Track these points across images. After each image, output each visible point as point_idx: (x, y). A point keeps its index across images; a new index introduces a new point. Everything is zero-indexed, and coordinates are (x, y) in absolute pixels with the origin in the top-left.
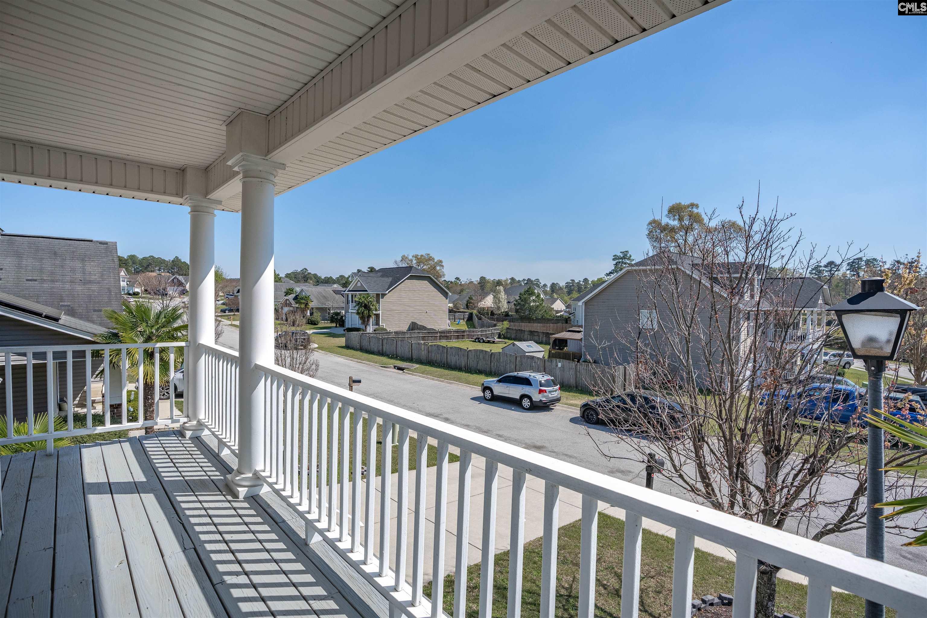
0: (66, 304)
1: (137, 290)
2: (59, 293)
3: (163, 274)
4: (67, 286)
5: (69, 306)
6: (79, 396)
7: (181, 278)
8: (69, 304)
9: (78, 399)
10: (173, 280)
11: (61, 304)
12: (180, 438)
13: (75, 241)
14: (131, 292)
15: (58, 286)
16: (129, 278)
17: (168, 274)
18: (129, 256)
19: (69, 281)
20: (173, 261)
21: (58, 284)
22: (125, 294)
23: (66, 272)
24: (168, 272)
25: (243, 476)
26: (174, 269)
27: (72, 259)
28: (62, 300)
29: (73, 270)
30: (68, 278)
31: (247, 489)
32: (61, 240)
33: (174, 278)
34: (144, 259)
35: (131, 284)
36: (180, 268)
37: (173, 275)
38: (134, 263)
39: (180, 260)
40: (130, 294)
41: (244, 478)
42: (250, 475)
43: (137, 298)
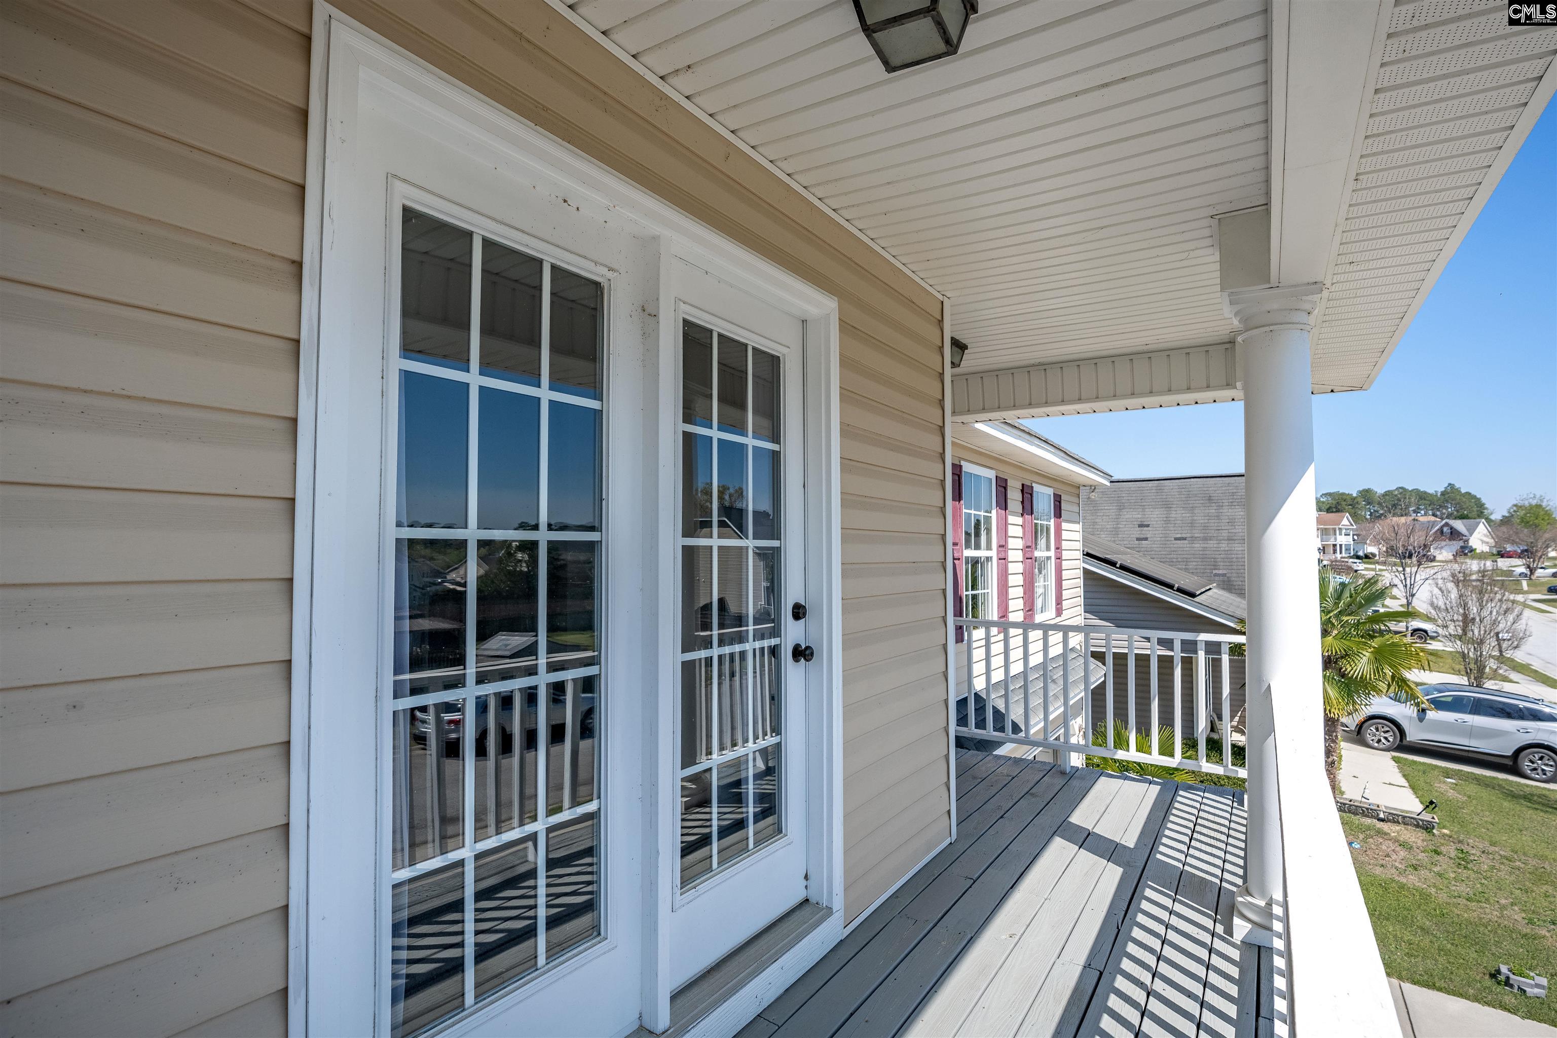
0: (1220, 572)
1: (1371, 549)
2: (1213, 556)
3: (1421, 519)
4: (1224, 546)
5: (1224, 575)
6: (1239, 715)
7: (1459, 525)
8: (1225, 572)
9: (1237, 719)
10: (1442, 527)
11: (1215, 572)
12: (1235, 805)
13: (1236, 478)
14: (1361, 553)
15: (1212, 546)
16: (1356, 530)
17: (1433, 519)
18: (1360, 492)
19: (1226, 538)
20: (1443, 494)
21: (1212, 544)
22: (1351, 557)
23: (1223, 524)
24: (1434, 515)
25: (1249, 899)
26: (1447, 508)
27: (1231, 505)
28: (1216, 567)
29: (1232, 522)
30: (1225, 534)
31: (1250, 926)
32: (1218, 479)
33: (1444, 526)
34: (1387, 494)
35: (1360, 539)
36: (1459, 506)
37: (1442, 519)
38: (1369, 503)
39: (1458, 491)
40: (1358, 557)
41: (1250, 903)
42: (1262, 903)
43: (1371, 563)
